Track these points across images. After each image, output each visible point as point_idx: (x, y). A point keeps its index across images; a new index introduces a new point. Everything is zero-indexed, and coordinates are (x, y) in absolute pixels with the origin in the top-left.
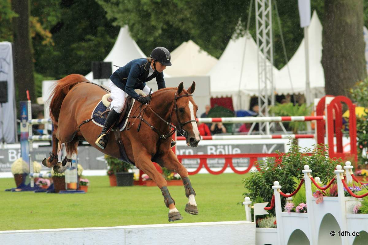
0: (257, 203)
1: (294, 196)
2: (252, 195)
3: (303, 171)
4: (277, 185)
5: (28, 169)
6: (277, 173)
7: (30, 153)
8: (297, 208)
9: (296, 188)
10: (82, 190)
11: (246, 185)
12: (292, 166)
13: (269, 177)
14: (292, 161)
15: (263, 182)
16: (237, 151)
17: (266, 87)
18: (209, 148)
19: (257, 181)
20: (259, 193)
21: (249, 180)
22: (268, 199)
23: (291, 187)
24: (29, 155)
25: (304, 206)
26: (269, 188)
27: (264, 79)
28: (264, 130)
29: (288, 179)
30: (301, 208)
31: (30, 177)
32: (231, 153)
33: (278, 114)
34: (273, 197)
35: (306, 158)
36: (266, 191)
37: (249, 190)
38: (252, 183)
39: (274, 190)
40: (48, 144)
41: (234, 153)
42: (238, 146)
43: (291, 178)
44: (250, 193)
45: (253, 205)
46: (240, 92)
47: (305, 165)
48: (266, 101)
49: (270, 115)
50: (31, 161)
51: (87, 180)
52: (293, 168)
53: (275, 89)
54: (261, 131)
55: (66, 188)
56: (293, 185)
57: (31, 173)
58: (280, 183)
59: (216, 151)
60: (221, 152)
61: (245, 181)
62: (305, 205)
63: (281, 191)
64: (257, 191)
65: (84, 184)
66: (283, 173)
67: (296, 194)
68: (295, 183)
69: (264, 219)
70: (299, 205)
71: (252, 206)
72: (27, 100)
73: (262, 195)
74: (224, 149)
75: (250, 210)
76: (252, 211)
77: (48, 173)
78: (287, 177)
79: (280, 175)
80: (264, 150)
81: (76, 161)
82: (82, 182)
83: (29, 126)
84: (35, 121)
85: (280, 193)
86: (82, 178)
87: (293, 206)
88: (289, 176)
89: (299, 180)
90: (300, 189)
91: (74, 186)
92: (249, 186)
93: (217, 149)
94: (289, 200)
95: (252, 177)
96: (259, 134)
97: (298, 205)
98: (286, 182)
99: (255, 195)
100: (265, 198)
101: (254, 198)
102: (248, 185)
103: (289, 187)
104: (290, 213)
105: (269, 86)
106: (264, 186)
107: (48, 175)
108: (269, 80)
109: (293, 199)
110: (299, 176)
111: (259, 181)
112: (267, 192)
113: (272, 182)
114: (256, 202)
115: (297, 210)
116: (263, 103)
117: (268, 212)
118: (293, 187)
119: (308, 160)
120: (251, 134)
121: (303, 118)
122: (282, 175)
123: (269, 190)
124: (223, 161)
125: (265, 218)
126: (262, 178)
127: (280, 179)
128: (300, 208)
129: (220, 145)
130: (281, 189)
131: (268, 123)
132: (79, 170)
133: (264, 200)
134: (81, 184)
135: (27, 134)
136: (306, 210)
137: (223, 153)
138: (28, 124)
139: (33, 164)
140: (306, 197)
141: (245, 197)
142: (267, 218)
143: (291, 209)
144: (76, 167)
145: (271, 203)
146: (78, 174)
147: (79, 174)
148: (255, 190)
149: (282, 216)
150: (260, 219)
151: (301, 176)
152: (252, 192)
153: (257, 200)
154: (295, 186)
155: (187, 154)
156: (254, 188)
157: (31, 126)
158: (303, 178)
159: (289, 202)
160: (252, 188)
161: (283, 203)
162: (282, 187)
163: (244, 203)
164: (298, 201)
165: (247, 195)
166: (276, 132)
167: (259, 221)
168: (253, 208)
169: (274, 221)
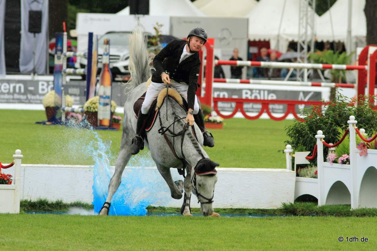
0: (299, 151)
1: (338, 147)
2: (294, 143)
3: (348, 122)
4: (320, 134)
5: (59, 102)
6: (321, 122)
7: (63, 86)
8: (339, 159)
9: (340, 139)
10: (114, 127)
11: (288, 132)
12: (336, 116)
13: (312, 125)
14: (337, 111)
15: (306, 130)
16: (273, 97)
17: (306, 33)
18: (244, 92)
19: (300, 129)
20: (301, 141)
21: (291, 128)
22: (310, 148)
23: (334, 137)
24: (62, 88)
25: (347, 158)
26: (312, 137)
27: (304, 24)
28: (302, 76)
29: (332, 129)
30: (344, 160)
31: (62, 111)
32: (266, 98)
33: (317, 61)
34: (315, 147)
35: (352, 109)
36: (308, 139)
37: (291, 138)
38: (295, 130)
39: (317, 139)
40: (80, 78)
41: (270, 98)
42: (274, 92)
43: (335, 128)
44: (291, 141)
45: (294, 153)
46: (278, 36)
47: (350, 115)
48: (305, 47)
49: (309, 62)
50: (63, 94)
51: (120, 118)
52: (337, 118)
53: (315, 35)
54: (298, 78)
55: (98, 124)
56: (337, 136)
57: (63, 106)
58: (323, 132)
59: (251, 95)
60: (256, 97)
61: (287, 129)
62: (348, 156)
63: (324, 141)
64: (299, 139)
65: (117, 121)
66: (327, 123)
67: (340, 145)
68: (339, 133)
69: (304, 169)
70: (342, 156)
71: (294, 155)
72: (63, 31)
73: (304, 144)
74: (260, 93)
75: (291, 158)
76: (293, 159)
77: (80, 108)
78: (331, 127)
79: (324, 124)
80: (301, 97)
81: (110, 98)
82: (114, 119)
83: (63, 58)
84: (70, 54)
85: (323, 142)
86: (116, 115)
87: (336, 157)
88: (333, 125)
89: (344, 130)
90: (344, 140)
91: (106, 123)
92: (292, 134)
93: (252, 93)
94: (332, 151)
95: (295, 125)
96: (296, 80)
97: (340, 156)
98: (330, 132)
99: (297, 144)
100: (308, 148)
101: (296, 146)
102: (291, 132)
103: (332, 137)
104: (332, 163)
105: (309, 32)
106: (306, 135)
107: (80, 110)
108: (310, 26)
109: (336, 150)
110: (344, 126)
111: (302, 129)
112: (310, 141)
113: (315, 132)
114: (297, 150)
115: (340, 161)
116: (302, 49)
117: (309, 161)
118: (337, 137)
119: (353, 111)
120: (289, 80)
121: (344, 67)
122: (326, 125)
123: (312, 139)
124: (259, 106)
125: (306, 168)
126: (305, 126)
127: (323, 128)
128: (342, 159)
129: (256, 90)
130: (324, 139)
131: (306, 70)
132: (113, 107)
133: (306, 149)
134: (113, 121)
135: (61, 67)
136: (349, 162)
137: (259, 98)
138: (62, 56)
139: (65, 98)
140: (349, 148)
141: (286, 145)
142: (307, 168)
143: (334, 160)
144: (110, 104)
145: (313, 152)
146: (111, 111)
147: (113, 111)
148: (297, 139)
149: (324, 167)
150: (301, 169)
151: (345, 126)
152: (294, 140)
153: (299, 148)
154: (339, 137)
155: (221, 96)
156: (297, 136)
157: (65, 59)
158: (348, 129)
159: (332, 153)
160: (295, 135)
161: (326, 153)
162: (325, 137)
163: (285, 151)
164: (341, 152)
165: (288, 143)
166: (314, 79)
167: (299, 170)
168: (294, 156)
169: (315, 171)
